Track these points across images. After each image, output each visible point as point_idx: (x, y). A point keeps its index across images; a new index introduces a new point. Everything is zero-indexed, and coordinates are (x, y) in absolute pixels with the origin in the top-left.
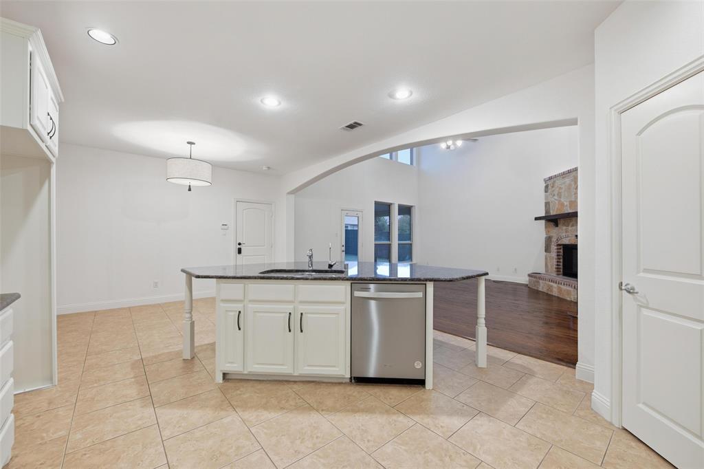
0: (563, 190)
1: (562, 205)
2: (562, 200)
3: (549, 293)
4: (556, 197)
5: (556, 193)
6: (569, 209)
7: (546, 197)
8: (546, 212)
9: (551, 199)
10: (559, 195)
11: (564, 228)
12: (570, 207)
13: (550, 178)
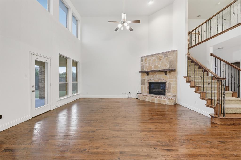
0: (151, 61)
1: (151, 67)
2: (151, 65)
3: (153, 102)
4: (147, 64)
5: (148, 62)
6: (154, 68)
7: (142, 64)
8: (142, 70)
9: (144, 65)
10: (149, 63)
11: (152, 76)
12: (155, 68)
13: (144, 57)
